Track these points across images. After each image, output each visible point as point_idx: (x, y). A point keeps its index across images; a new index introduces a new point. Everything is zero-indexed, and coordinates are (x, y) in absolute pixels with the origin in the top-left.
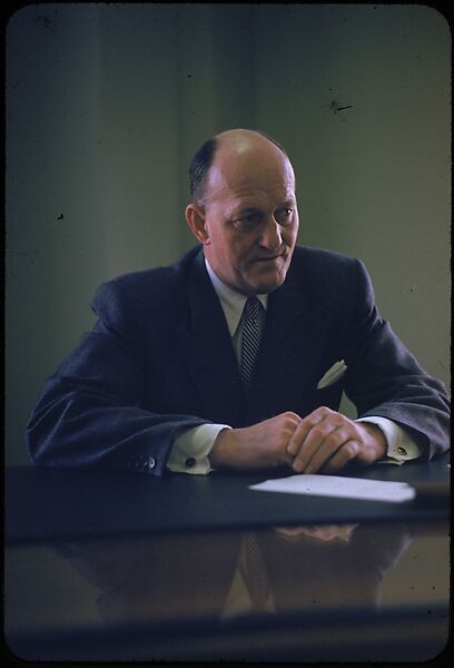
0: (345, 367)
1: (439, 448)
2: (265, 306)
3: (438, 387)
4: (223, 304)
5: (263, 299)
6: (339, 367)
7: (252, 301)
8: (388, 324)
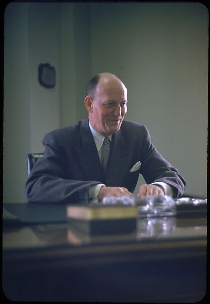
0: (141, 164)
1: (180, 194)
2: (111, 140)
3: (175, 171)
4: (95, 139)
5: (110, 138)
6: (138, 164)
7: (106, 138)
8: (155, 148)
